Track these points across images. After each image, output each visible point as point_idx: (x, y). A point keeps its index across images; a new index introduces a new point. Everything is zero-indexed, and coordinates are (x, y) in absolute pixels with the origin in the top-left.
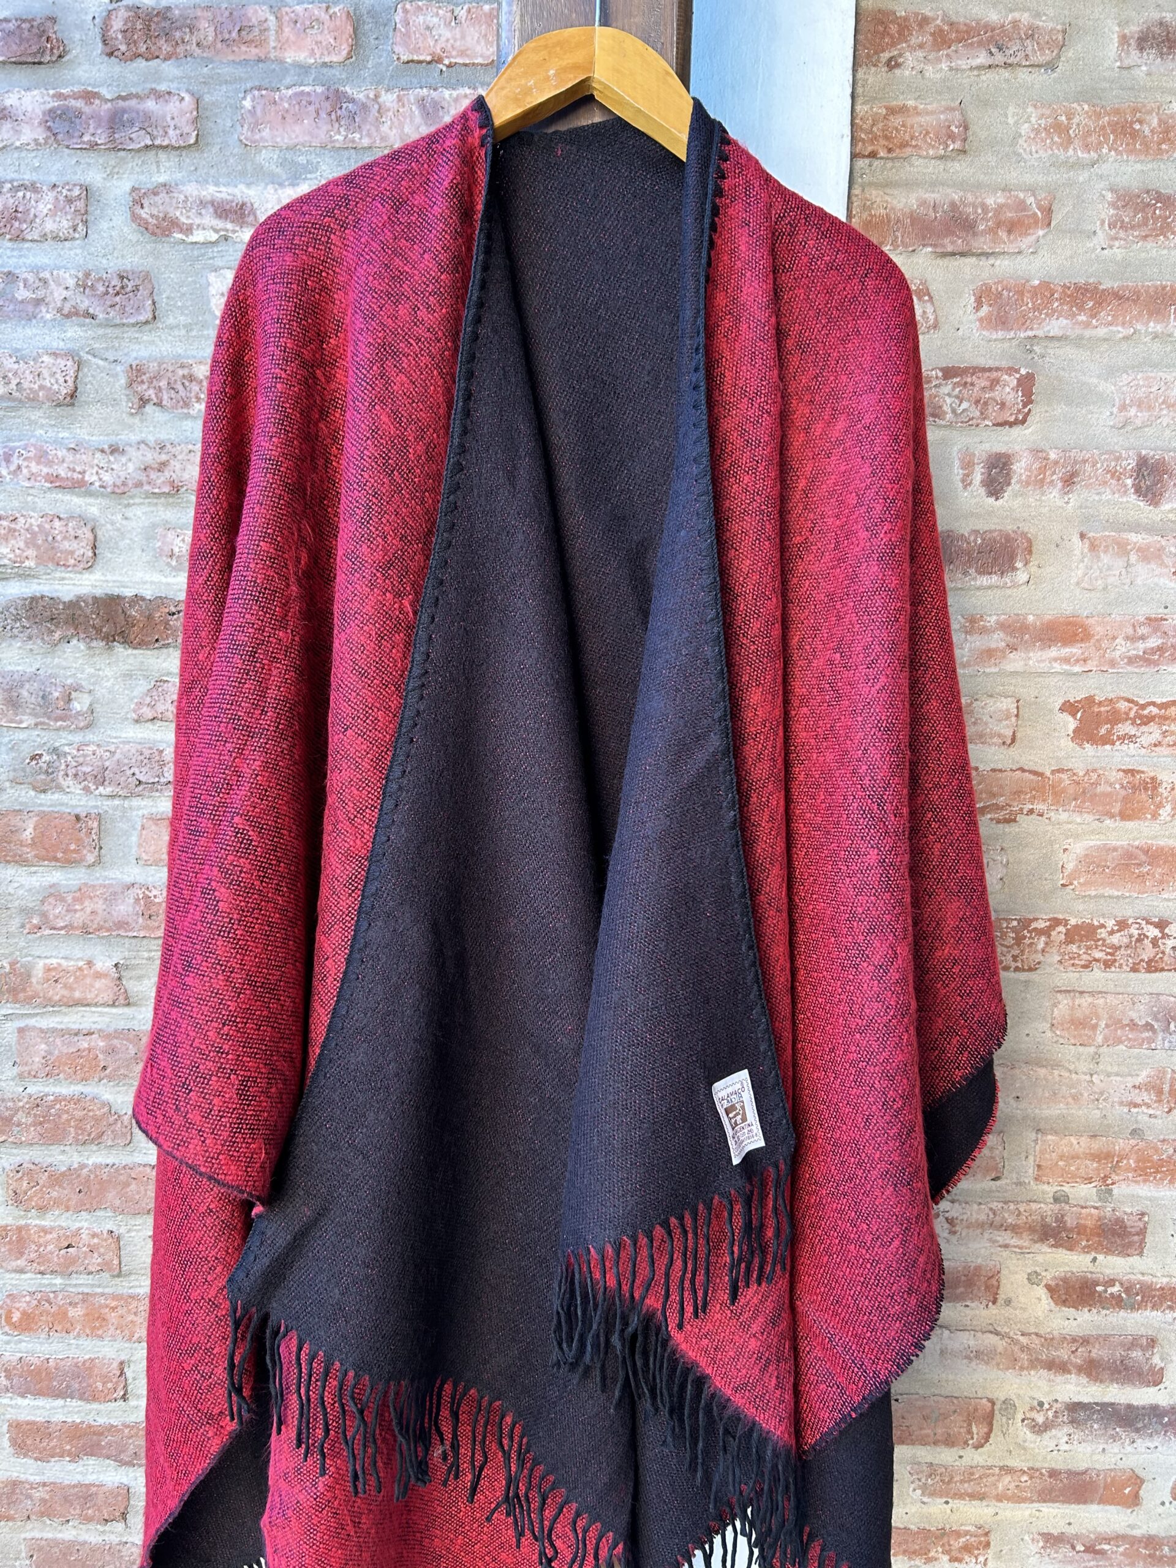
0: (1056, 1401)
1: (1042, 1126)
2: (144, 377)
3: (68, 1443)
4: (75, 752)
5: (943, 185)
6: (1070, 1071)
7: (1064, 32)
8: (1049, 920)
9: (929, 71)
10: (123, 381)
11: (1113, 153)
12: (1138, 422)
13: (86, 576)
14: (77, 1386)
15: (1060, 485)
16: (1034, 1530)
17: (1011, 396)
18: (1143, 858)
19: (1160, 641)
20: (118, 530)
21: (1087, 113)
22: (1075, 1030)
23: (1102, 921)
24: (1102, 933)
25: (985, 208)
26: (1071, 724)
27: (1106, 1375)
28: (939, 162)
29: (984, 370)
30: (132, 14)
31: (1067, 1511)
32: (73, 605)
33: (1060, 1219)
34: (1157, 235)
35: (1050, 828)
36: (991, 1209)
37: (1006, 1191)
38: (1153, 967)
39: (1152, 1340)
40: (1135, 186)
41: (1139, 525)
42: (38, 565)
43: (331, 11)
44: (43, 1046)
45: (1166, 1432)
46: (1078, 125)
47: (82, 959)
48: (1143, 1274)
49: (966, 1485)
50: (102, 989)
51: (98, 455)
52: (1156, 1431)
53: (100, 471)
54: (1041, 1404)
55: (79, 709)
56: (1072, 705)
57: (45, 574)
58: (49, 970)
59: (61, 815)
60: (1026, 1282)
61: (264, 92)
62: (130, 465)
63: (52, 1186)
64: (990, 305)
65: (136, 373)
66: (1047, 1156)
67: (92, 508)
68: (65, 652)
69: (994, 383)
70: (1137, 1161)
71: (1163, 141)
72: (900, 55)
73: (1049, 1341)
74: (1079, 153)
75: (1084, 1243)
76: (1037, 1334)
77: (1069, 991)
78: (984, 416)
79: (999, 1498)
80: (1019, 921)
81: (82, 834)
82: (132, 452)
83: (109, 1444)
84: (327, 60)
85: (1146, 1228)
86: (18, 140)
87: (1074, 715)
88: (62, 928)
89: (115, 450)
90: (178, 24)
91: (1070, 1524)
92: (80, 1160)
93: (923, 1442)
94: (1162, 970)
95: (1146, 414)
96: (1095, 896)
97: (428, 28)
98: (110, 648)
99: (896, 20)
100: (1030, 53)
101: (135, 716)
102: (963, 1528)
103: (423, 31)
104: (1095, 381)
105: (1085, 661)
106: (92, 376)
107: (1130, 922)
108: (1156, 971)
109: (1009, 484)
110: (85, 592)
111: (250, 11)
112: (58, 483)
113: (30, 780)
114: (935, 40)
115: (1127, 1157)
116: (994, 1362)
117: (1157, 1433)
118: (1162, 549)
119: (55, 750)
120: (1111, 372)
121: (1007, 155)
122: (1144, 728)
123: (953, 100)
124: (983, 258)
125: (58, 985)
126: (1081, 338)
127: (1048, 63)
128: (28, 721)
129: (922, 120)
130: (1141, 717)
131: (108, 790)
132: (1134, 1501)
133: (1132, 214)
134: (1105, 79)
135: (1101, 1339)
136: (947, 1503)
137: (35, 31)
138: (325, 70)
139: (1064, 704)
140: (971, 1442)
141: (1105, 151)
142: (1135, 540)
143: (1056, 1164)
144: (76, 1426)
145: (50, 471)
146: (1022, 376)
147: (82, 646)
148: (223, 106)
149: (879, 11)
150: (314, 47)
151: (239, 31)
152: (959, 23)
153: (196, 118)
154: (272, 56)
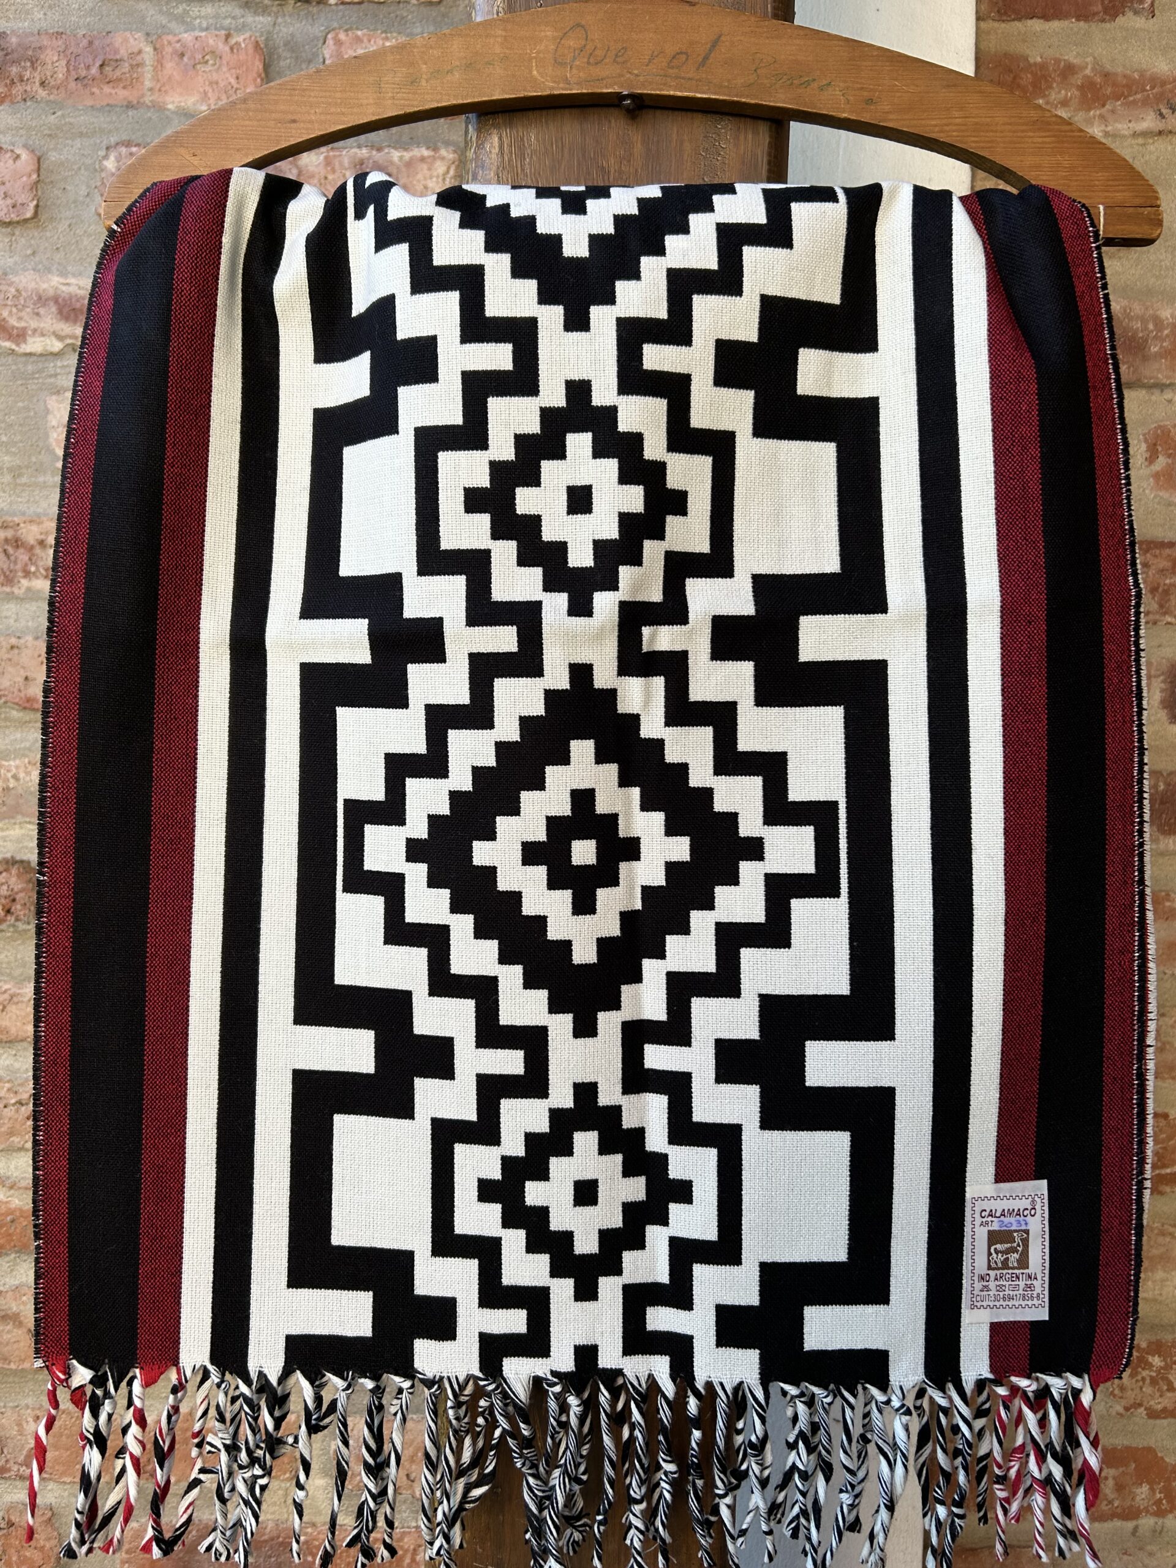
43: (233, 41)
61: (134, 149)
64: (1169, 456)
99: (1029, 67)
111: (117, 40)
114: (1084, 95)
124: (1157, 392)
148: (75, 167)
149: (1005, 54)
150: (207, 88)
151: (101, 66)
152: (1116, 74)
153: (37, 182)
154: (147, 99)
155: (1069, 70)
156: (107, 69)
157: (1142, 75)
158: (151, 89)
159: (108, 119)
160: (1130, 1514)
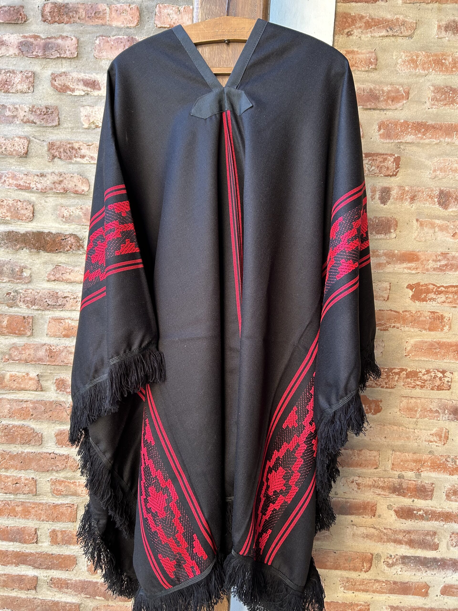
0: (397, 555)
1: (395, 448)
2: (54, 147)
3: (14, 559)
4: (24, 292)
5: (367, 81)
6: (406, 428)
7: (416, 23)
8: (400, 369)
9: (363, 37)
10: (46, 149)
11: (434, 71)
12: (440, 177)
13: (30, 224)
14: (18, 537)
15: (409, 200)
16: (387, 604)
17: (391, 165)
18: (437, 346)
19: (446, 262)
20: (43, 206)
21: (424, 55)
22: (409, 412)
23: (420, 370)
24: (420, 375)
25: (383, 91)
26: (411, 293)
27: (416, 545)
28: (366, 73)
29: (381, 154)
30: (54, 5)
31: (400, 597)
32: (25, 235)
33: (400, 485)
34: (450, 104)
35: (401, 333)
36: (374, 480)
37: (380, 473)
38: (439, 388)
39: (435, 533)
40: (442, 84)
41: (439, 217)
42: (11, 219)
43: (131, 7)
44: (9, 406)
45: (439, 568)
46: (421, 60)
47: (24, 372)
48: (432, 507)
49: (361, 586)
50: (32, 384)
51: (36, 177)
52: (435, 568)
53: (36, 183)
54: (391, 556)
55: (26, 275)
56: (411, 286)
57: (14, 223)
58: (12, 376)
59: (18, 316)
60: (387, 508)
61: (104, 38)
62: (48, 181)
63: (11, 460)
64: (384, 129)
65: (51, 146)
66: (396, 460)
67: (33, 197)
68: (21, 253)
69: (385, 159)
70: (431, 463)
71: (453, 67)
72: (352, 31)
73: (395, 532)
74: (421, 71)
75: (409, 494)
76: (390, 529)
77: (407, 397)
78: (380, 172)
79: (374, 592)
80: (388, 369)
81: (26, 324)
82: (49, 176)
83: (30, 560)
84: (129, 26)
85: (433, 489)
86: (8, 53)
87: (412, 290)
88: (17, 360)
89: (42, 175)
90: (71, 10)
91: (401, 602)
92: (21, 450)
93: (345, 569)
94: (443, 390)
95: (444, 174)
96: (418, 360)
97: (168, 14)
98: (39, 252)
99: (351, 17)
100: (402, 31)
101: (47, 279)
102: (359, 603)
103: (166, 16)
104: (424, 160)
105: (417, 269)
106: (34, 146)
107: (431, 370)
108: (441, 390)
109: (389, 199)
110: (29, 230)
111: (99, 6)
112: (20, 188)
113: (6, 302)
114: (366, 25)
115: (427, 461)
116: (373, 539)
117: (436, 568)
118: (448, 226)
119: (16, 291)
120: (430, 157)
121: (392, 71)
122: (439, 296)
123: (372, 49)
124: (382, 111)
125: (15, 383)
126: (419, 143)
127: (409, 35)
128: (6, 279)
129: (360, 56)
130: (438, 291)
131: (36, 307)
132: (426, 594)
133: (440, 95)
134: (432, 42)
135: (415, 532)
136: (353, 593)
137: (16, 11)
138: (128, 30)
139: (408, 285)
140: (363, 570)
141: (431, 70)
142: (438, 223)
143: (400, 463)
144: (18, 553)
145: (17, 183)
146: (396, 157)
147: (28, 251)
148: (88, 42)
149: (344, 13)
150: (124, 20)
151: (95, 13)
152: (375, 19)
153: (77, 47)
154: (107, 23)
155: (362, 17)
156: (97, 14)
157: (383, 19)
158: (108, 20)
159: (97, 29)
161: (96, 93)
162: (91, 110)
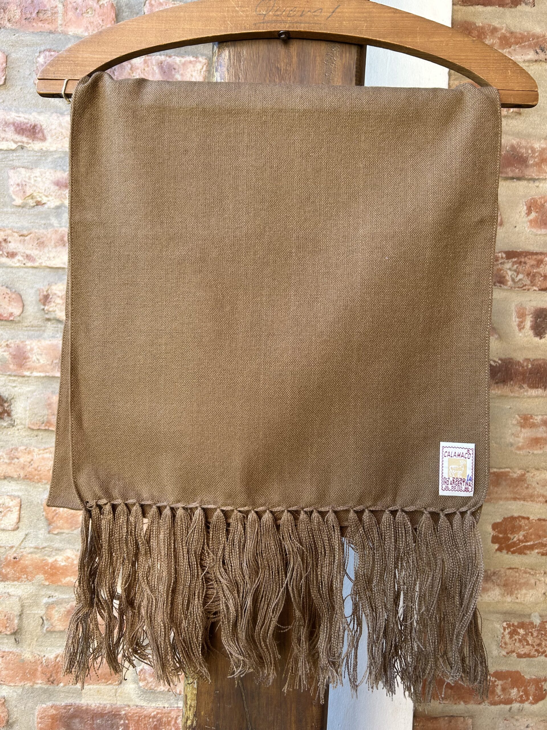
25: (533, 149)
29: (533, 254)
43: (101, 3)
61: (52, 53)
64: (537, 212)
69: (540, 262)
78: (533, 284)
99: (476, 28)
114: (501, 42)
124: (532, 182)
148: (24, 61)
149: (465, 22)
150: (88, 25)
151: (37, 13)
152: (516, 32)
153: (6, 68)
154: (59, 30)
155: (495, 30)
156: (41, 15)
157: (528, 34)
158: (61, 25)
159: (40, 38)
160: (509, 702)
161: (37, 146)
162: (27, 175)
